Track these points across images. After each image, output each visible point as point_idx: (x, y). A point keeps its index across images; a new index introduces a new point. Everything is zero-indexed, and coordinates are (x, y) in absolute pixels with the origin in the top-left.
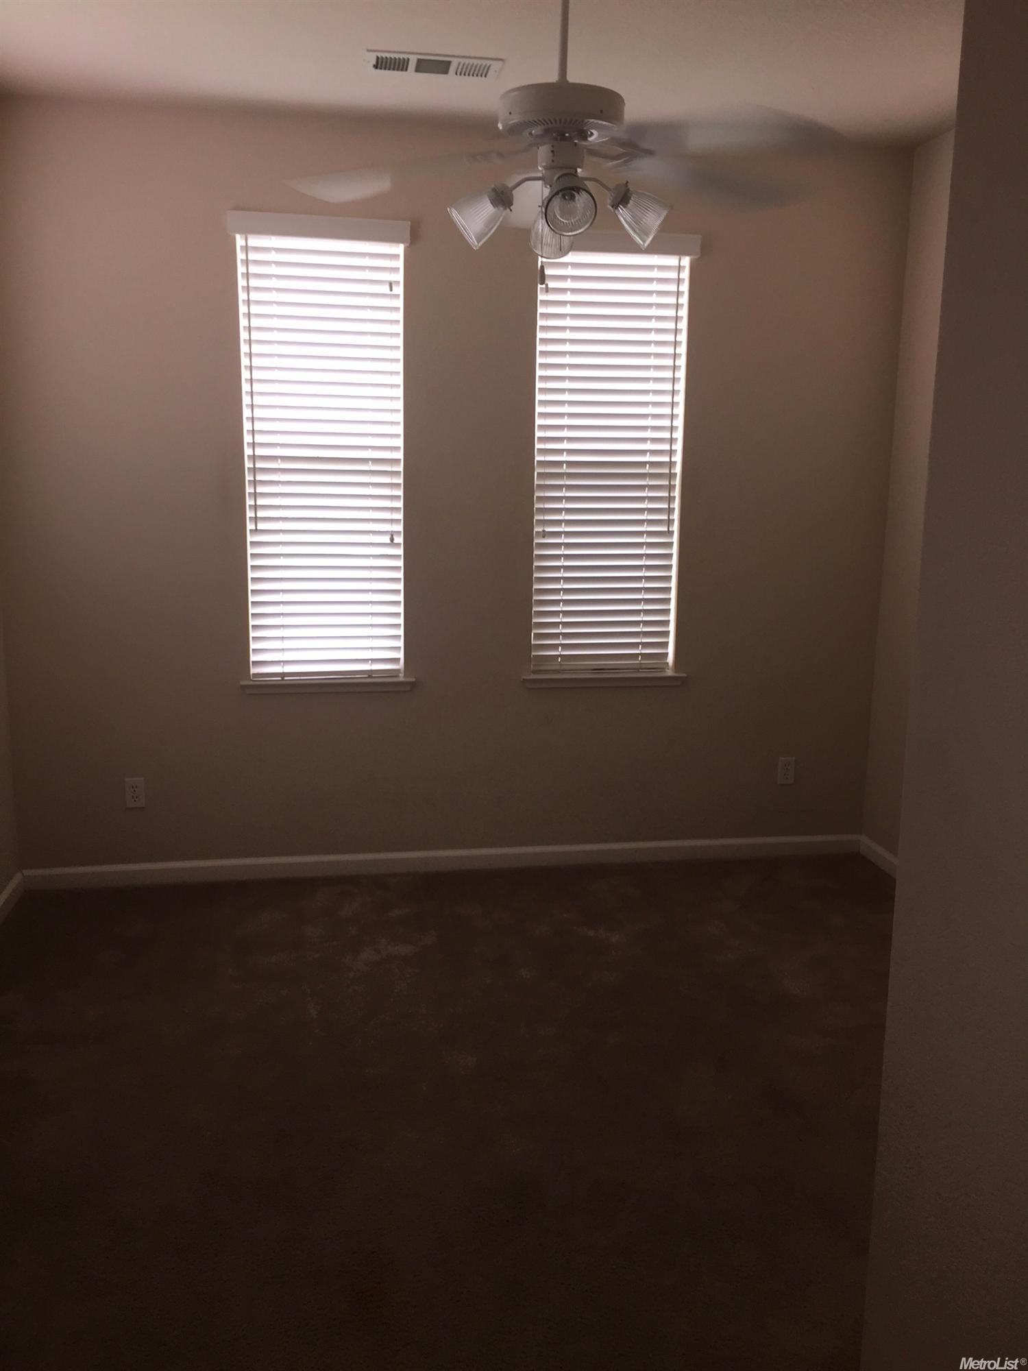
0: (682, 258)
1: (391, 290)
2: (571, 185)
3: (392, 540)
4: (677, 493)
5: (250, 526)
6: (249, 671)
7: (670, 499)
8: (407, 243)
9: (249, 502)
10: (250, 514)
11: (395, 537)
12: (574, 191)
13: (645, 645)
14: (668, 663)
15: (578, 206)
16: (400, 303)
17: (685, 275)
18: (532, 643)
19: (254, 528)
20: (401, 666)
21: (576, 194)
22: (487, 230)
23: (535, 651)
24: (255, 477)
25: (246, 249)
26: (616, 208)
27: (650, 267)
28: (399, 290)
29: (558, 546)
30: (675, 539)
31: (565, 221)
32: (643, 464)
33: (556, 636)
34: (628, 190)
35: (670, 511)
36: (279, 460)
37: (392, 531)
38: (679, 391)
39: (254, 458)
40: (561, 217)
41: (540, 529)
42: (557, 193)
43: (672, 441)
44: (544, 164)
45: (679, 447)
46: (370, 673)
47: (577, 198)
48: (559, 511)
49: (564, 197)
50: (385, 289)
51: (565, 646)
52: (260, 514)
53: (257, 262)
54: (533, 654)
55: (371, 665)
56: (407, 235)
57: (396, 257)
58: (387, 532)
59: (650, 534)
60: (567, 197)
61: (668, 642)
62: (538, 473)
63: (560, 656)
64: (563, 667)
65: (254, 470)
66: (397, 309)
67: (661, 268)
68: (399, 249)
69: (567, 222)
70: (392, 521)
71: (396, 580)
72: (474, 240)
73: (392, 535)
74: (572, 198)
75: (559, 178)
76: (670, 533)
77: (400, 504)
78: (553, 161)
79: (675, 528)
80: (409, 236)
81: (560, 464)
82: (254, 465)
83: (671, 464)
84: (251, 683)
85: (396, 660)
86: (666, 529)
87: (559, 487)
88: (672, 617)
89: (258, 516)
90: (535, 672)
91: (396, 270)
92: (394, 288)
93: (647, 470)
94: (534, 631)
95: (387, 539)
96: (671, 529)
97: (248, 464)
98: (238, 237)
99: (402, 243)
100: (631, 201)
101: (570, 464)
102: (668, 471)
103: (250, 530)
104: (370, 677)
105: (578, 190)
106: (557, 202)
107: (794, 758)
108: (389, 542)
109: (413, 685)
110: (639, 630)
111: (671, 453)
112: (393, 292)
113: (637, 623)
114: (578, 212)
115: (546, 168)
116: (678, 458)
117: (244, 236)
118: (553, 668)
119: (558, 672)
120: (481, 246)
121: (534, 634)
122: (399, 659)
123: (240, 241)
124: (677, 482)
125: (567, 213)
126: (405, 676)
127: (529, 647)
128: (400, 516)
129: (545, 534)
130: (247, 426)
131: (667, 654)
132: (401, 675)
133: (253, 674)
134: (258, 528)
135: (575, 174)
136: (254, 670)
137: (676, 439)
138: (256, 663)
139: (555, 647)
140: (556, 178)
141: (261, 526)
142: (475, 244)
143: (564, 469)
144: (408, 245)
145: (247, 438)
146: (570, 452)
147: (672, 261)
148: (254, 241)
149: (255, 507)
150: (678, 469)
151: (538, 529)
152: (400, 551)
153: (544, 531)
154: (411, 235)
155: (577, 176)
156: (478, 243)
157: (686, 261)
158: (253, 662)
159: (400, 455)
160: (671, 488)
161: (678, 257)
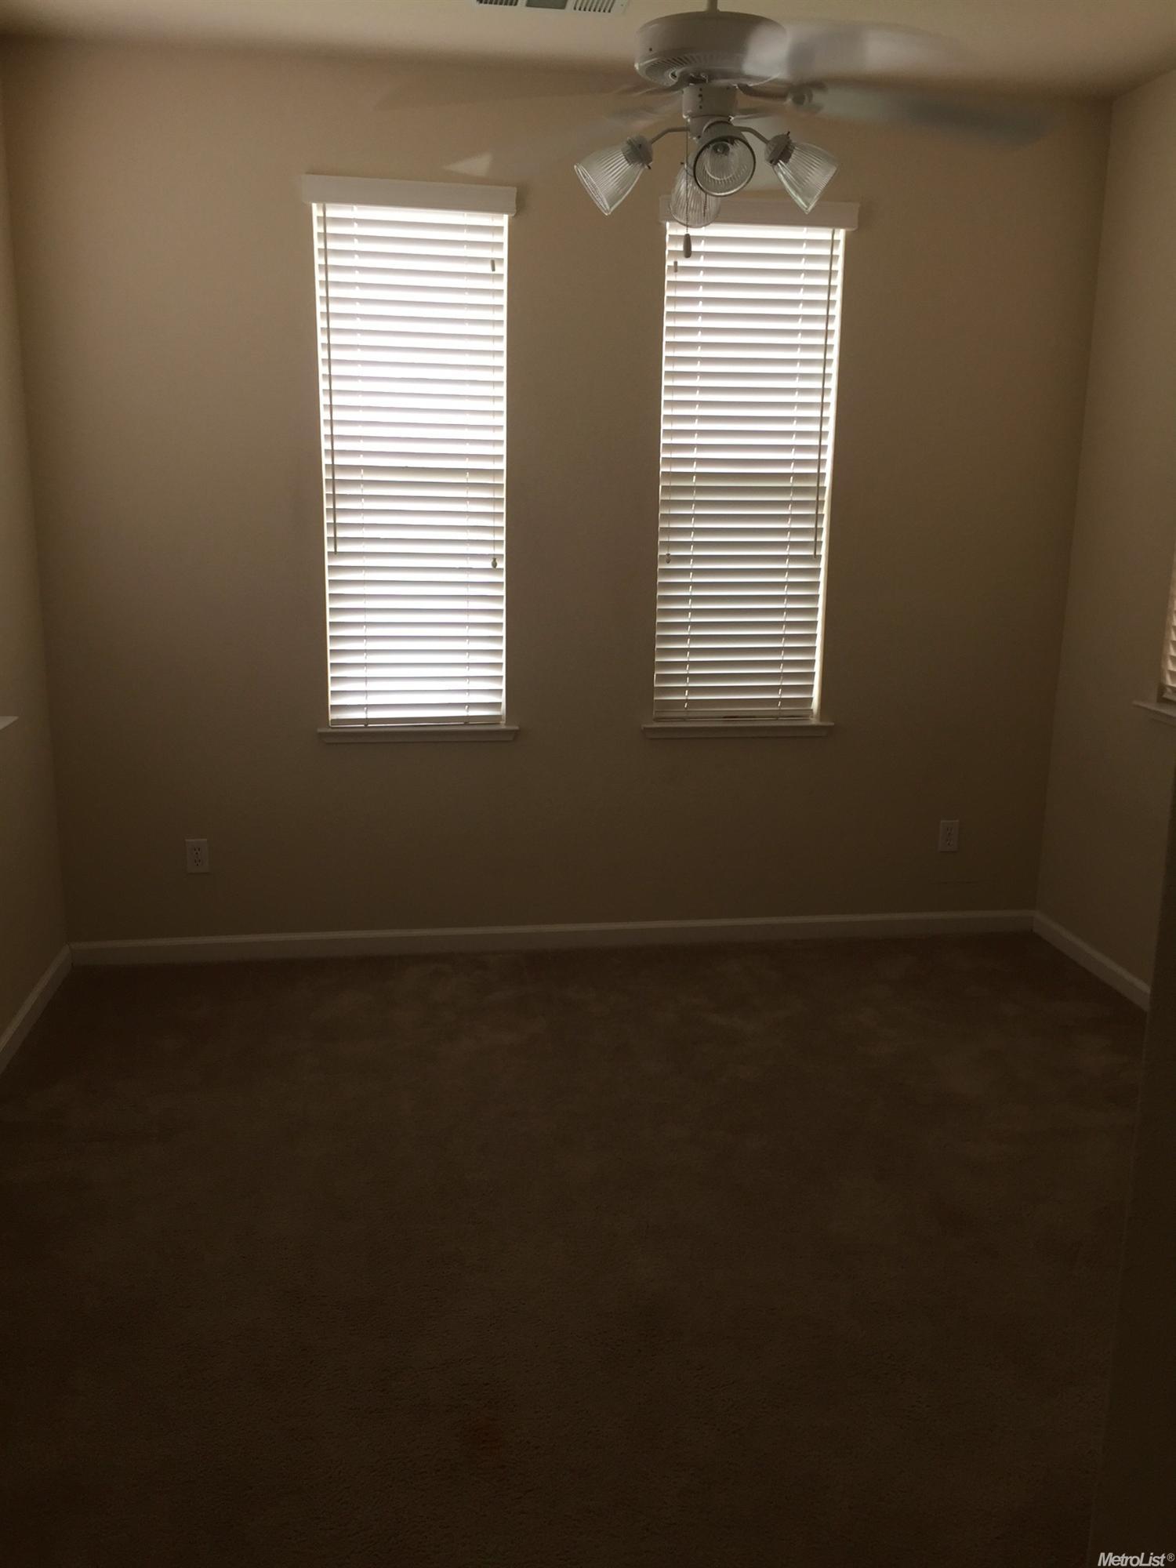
0: (836, 230)
1: (494, 270)
2: (724, 134)
3: (495, 565)
4: (825, 511)
5: (328, 548)
6: (328, 717)
7: (818, 518)
8: (512, 212)
9: (328, 520)
10: (328, 534)
11: (497, 561)
12: (727, 141)
13: (786, 689)
14: (812, 710)
15: (732, 161)
16: (503, 285)
17: (840, 251)
18: (655, 685)
19: (333, 550)
20: (502, 711)
21: (729, 145)
22: (621, 192)
23: (660, 695)
24: (334, 491)
25: (324, 220)
26: (776, 164)
27: (798, 242)
28: (503, 269)
29: (685, 572)
30: (823, 565)
31: (716, 178)
32: (786, 476)
33: (682, 677)
34: (789, 142)
35: (817, 532)
36: (362, 471)
37: (494, 555)
38: (830, 389)
39: (333, 468)
40: (713, 175)
41: (664, 553)
42: (707, 146)
43: (821, 449)
44: (689, 111)
45: (828, 456)
46: (466, 720)
47: (731, 150)
48: (687, 531)
49: (715, 149)
50: (486, 268)
51: (693, 690)
52: (341, 534)
53: (337, 237)
54: (655, 698)
55: (468, 711)
56: (513, 204)
57: (499, 229)
58: (489, 555)
59: (793, 558)
60: (718, 150)
61: (812, 686)
62: (662, 487)
63: (687, 700)
64: (690, 715)
65: (333, 483)
66: (500, 292)
67: (812, 243)
68: (503, 221)
69: (719, 179)
70: (495, 543)
71: (497, 612)
72: (606, 204)
73: (495, 559)
74: (726, 150)
75: (709, 127)
76: (817, 558)
77: (502, 523)
78: (701, 107)
79: (823, 551)
80: (515, 206)
81: (689, 475)
82: (333, 476)
83: (820, 476)
84: (330, 730)
85: (497, 705)
86: (812, 553)
87: (688, 504)
88: (818, 656)
89: (338, 536)
90: (658, 720)
91: (499, 245)
92: (497, 267)
93: (790, 483)
94: (657, 672)
95: (488, 564)
96: (817, 553)
97: (326, 476)
98: (314, 205)
99: (506, 212)
100: (793, 156)
101: (700, 476)
102: (815, 485)
103: (329, 553)
104: (466, 724)
105: (732, 140)
106: (706, 156)
107: (957, 821)
108: (490, 566)
109: (516, 733)
110: (779, 671)
111: (820, 463)
112: (496, 272)
113: (776, 663)
114: (732, 168)
115: (691, 116)
116: (828, 469)
117: (322, 205)
118: (677, 715)
119: (683, 719)
120: (614, 211)
121: (657, 675)
122: (501, 703)
123: (316, 211)
124: (826, 497)
125: (720, 169)
126: (506, 724)
127: (652, 690)
128: (502, 537)
129: (669, 559)
130: (325, 430)
131: (811, 699)
132: (503, 722)
133: (332, 720)
134: (338, 550)
135: (728, 123)
136: (333, 716)
137: (826, 447)
138: (336, 708)
139: (681, 690)
140: (705, 127)
141: (341, 548)
142: (606, 207)
143: (694, 482)
144: (513, 215)
145: (325, 445)
146: (702, 462)
147: (824, 234)
148: (333, 212)
149: (335, 526)
150: (827, 483)
151: (662, 553)
152: (502, 578)
153: (668, 555)
154: (517, 203)
155: (730, 124)
156: (610, 207)
157: (840, 235)
158: (332, 706)
159: (502, 465)
160: (819, 504)
161: (831, 230)
